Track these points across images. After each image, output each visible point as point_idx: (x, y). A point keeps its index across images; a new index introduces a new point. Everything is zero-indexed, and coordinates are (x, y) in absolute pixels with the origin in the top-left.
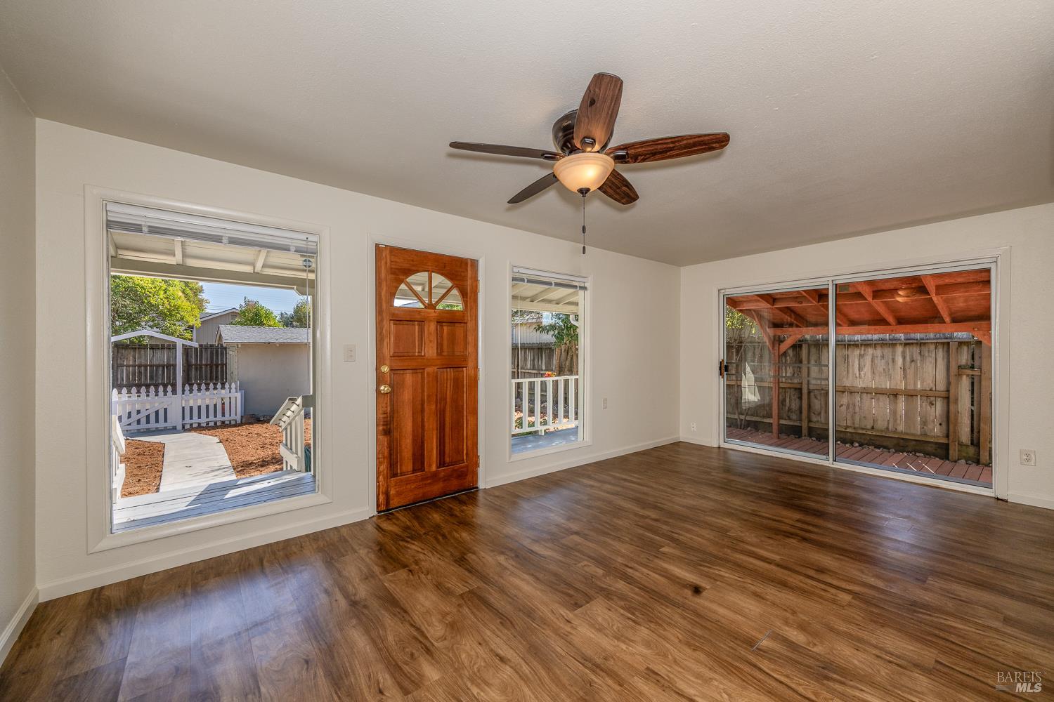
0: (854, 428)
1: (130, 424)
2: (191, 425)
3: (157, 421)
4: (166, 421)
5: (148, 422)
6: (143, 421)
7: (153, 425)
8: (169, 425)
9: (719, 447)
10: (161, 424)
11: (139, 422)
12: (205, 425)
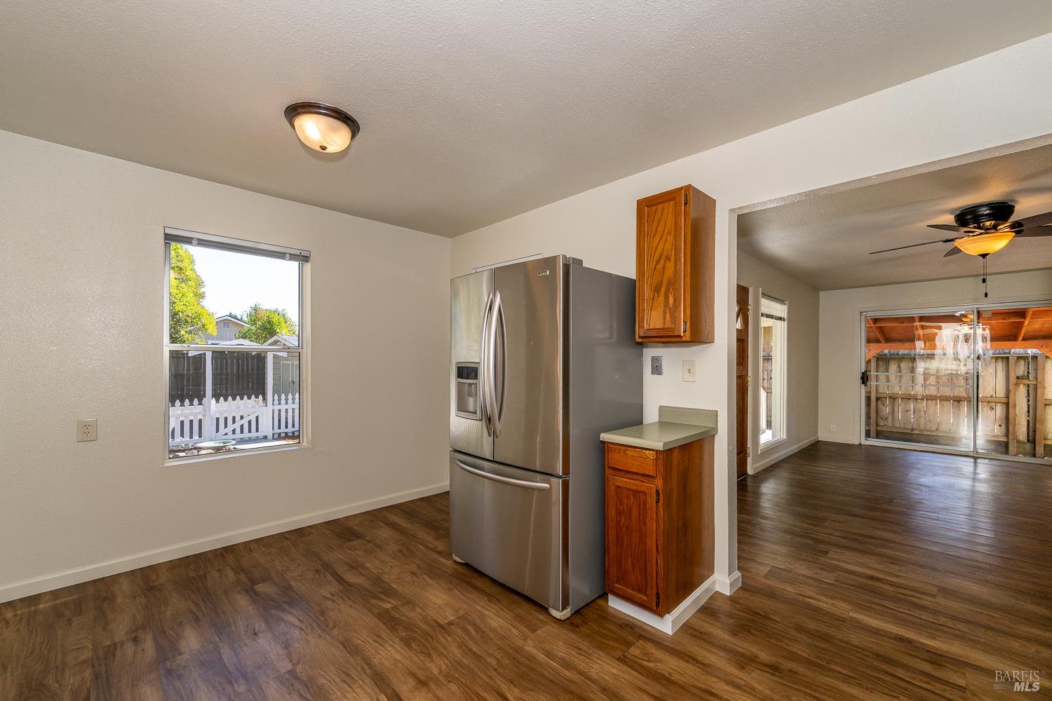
0: (920, 430)
1: (226, 434)
2: (279, 434)
3: (250, 431)
4: (257, 431)
5: (242, 432)
6: (238, 430)
7: (246, 435)
8: (260, 434)
9: (860, 445)
10: (254, 434)
11: (234, 432)
12: (291, 435)
